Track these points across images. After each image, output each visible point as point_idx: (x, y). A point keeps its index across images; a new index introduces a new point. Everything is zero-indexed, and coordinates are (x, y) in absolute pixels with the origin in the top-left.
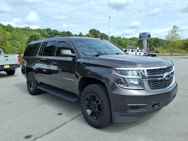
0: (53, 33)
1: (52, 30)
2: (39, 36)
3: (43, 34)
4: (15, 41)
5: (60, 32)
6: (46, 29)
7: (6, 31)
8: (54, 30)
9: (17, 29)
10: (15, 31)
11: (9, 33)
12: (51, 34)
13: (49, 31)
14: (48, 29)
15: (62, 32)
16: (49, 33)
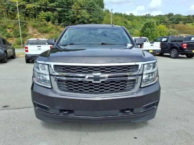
0: (176, 19)
1: (174, 15)
2: (153, 23)
3: (163, 21)
4: (134, 29)
5: (184, 16)
6: (168, 14)
7: (128, 20)
8: (176, 15)
9: (137, 18)
10: (135, 20)
11: (130, 22)
12: (172, 20)
13: (170, 16)
14: (169, 14)
15: (186, 17)
16: (171, 18)
